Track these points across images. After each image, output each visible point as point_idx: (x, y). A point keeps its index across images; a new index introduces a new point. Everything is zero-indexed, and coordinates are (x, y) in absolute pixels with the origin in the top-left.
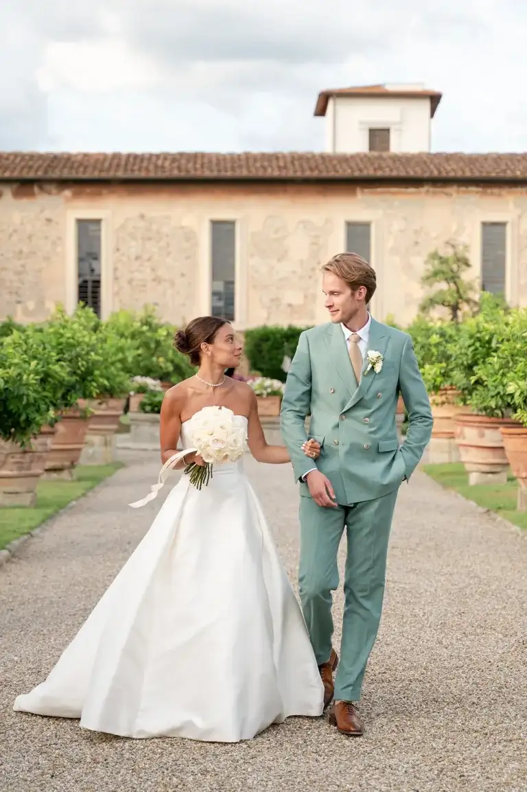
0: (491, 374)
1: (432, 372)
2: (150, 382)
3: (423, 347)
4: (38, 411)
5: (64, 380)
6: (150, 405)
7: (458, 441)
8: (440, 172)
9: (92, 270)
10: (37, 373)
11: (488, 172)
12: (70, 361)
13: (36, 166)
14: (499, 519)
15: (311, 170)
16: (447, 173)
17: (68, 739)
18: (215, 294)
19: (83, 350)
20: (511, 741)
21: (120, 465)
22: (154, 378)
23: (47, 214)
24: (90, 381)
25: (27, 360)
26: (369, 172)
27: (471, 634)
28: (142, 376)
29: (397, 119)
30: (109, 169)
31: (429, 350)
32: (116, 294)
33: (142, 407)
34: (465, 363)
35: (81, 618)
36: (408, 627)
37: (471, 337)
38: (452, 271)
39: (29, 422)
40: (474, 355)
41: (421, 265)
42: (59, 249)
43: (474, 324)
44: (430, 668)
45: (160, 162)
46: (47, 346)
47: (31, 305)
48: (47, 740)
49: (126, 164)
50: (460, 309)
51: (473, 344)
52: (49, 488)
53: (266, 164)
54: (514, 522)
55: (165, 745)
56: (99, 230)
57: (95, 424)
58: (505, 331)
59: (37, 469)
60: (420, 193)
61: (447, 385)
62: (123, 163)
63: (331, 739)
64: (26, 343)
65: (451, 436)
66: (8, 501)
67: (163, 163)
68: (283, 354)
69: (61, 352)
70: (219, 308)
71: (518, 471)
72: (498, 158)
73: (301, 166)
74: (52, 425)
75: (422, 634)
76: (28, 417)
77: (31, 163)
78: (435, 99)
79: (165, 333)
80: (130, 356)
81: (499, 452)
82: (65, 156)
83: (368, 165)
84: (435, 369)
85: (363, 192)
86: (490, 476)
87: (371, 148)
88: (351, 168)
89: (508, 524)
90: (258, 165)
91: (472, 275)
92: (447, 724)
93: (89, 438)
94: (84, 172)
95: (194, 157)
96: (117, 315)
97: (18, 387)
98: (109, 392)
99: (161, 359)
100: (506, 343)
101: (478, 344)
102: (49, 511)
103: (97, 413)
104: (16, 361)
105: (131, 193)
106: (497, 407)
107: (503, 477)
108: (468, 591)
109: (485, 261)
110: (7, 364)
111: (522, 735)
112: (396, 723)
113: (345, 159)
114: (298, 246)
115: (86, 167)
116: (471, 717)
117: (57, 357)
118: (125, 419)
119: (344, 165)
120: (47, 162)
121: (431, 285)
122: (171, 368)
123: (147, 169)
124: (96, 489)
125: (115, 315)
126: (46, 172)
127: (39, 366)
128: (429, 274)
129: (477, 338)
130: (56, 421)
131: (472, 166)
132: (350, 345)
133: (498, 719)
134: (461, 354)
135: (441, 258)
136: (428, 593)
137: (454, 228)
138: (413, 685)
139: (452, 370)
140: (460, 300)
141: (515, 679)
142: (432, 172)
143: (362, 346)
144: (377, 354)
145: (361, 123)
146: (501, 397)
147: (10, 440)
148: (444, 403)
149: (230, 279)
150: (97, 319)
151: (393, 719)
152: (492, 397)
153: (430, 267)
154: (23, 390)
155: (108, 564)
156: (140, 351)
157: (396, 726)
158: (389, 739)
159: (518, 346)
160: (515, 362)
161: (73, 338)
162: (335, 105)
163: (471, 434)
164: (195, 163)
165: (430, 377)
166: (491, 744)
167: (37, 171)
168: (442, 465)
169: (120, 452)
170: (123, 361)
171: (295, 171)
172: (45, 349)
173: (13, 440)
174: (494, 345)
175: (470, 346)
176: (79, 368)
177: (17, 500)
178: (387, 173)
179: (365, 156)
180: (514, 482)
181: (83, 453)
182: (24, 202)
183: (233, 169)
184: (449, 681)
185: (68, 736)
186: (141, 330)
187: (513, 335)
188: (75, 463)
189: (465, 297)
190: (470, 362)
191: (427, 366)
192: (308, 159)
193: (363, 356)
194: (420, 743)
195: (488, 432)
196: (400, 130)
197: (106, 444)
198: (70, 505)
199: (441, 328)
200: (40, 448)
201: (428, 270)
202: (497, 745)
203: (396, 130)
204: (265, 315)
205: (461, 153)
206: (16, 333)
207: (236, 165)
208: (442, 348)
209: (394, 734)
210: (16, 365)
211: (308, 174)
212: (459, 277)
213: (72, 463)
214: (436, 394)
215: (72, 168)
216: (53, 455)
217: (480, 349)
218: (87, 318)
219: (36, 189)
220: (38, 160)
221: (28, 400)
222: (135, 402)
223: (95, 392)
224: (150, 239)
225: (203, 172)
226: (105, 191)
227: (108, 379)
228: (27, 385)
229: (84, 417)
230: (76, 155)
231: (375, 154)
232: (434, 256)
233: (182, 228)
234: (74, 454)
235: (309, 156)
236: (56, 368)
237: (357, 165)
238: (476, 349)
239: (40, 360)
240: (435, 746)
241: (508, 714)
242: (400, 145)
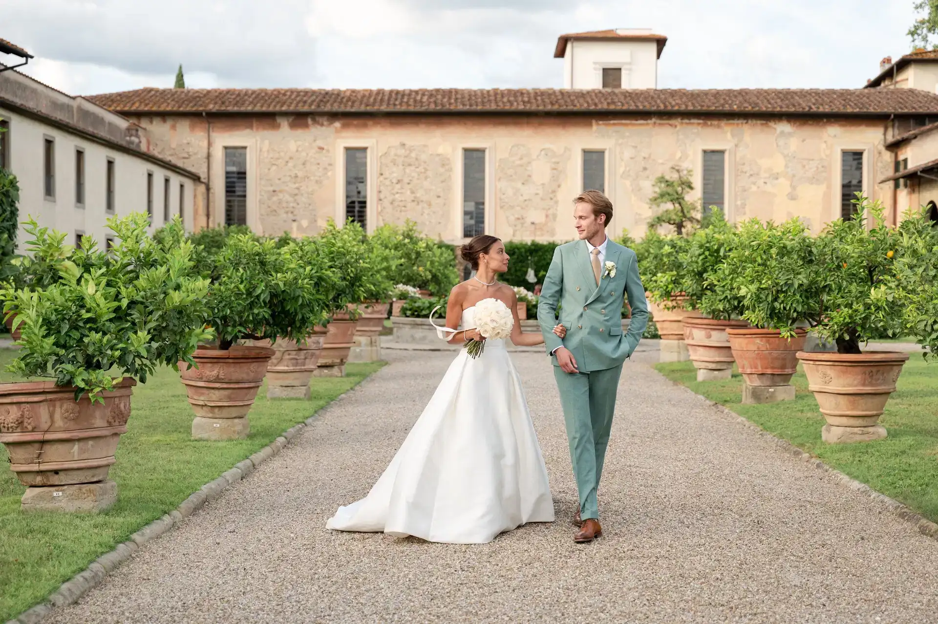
0: (722, 279)
1: (664, 280)
2: (411, 290)
3: (656, 257)
4: (312, 311)
5: (335, 284)
6: (410, 310)
7: (687, 341)
8: (666, 106)
9: (359, 193)
10: (311, 278)
11: (708, 107)
12: (341, 268)
13: (309, 101)
14: (726, 411)
15: (552, 104)
16: (673, 107)
17: (341, 611)
18: (466, 213)
19: (352, 257)
20: (755, 614)
21: (384, 363)
22: (414, 286)
23: (320, 143)
24: (359, 287)
25: (302, 265)
26: (603, 106)
27: (710, 514)
28: (404, 284)
29: (628, 60)
30: (373, 104)
31: (661, 260)
32: (379, 213)
33: (404, 311)
34: (696, 270)
35: (351, 499)
36: (652, 508)
37: (701, 247)
38: (677, 193)
39: (304, 321)
40: (703, 264)
41: (649, 188)
42: (329, 174)
43: (704, 235)
44: (674, 545)
45: (419, 98)
46: (320, 252)
47: (305, 223)
48: (322, 612)
49: (389, 100)
50: (684, 227)
51: (703, 253)
52: (320, 382)
53: (512, 99)
54: (740, 414)
55: (432, 617)
56: (366, 158)
57: (362, 326)
58: (733, 240)
59: (310, 366)
60: (648, 124)
61: (677, 291)
62: (386, 98)
63: (587, 612)
64: (302, 250)
65: (681, 337)
66: (285, 393)
67: (421, 98)
68: (528, 268)
69: (332, 259)
70: (471, 226)
71: (743, 368)
72: (717, 94)
73: (543, 100)
74: (325, 326)
75: (665, 514)
76: (303, 317)
77: (305, 99)
78: (661, 43)
79: (424, 245)
80: (394, 264)
81: (726, 351)
82: (336, 92)
83: (603, 100)
84: (667, 277)
85: (598, 124)
86: (716, 372)
87: (604, 86)
88: (588, 103)
89: (734, 414)
90: (505, 100)
91: (694, 197)
92: (695, 598)
93: (356, 338)
94: (352, 106)
95: (448, 93)
96: (382, 229)
97: (294, 290)
98: (374, 297)
99: (421, 269)
100: (734, 251)
101: (707, 253)
102: (322, 403)
103: (364, 316)
104: (292, 266)
105: (392, 125)
106: (725, 310)
107: (728, 373)
108: (704, 475)
109: (705, 185)
110: (285, 269)
111: (765, 608)
112: (647, 598)
113: (582, 95)
114: (541, 171)
115: (353, 102)
116: (717, 592)
117: (330, 264)
118: (387, 324)
119: (581, 100)
120: (319, 98)
121: (658, 206)
122: (430, 277)
123: (407, 103)
124: (363, 383)
125: (380, 230)
126: (319, 106)
127: (314, 271)
128: (656, 195)
129: (707, 247)
130: (329, 322)
131: (694, 101)
132: (592, 257)
133: (742, 594)
134: (692, 262)
135: (667, 181)
136: (668, 477)
137: (679, 155)
138: (660, 562)
139: (683, 277)
140: (684, 219)
141: (754, 556)
142: (658, 106)
143: (601, 257)
144: (612, 264)
145: (595, 63)
146: (728, 301)
147: (287, 338)
148: (675, 307)
149: (481, 201)
150: (363, 233)
151: (643, 593)
152: (720, 301)
153: (657, 190)
154: (299, 292)
155: (375, 449)
156: (403, 260)
157: (648, 600)
158: (641, 613)
159: (747, 253)
160: (744, 268)
161: (343, 248)
162: (572, 47)
163: (699, 335)
164: (450, 98)
165: (662, 284)
166: (737, 618)
167: (310, 105)
168: (671, 363)
169: (383, 352)
170: (387, 269)
171: (538, 106)
172: (318, 255)
173: (290, 339)
174: (721, 254)
175: (700, 255)
176: (348, 274)
177: (291, 393)
178: (619, 107)
179: (600, 92)
180: (738, 379)
181: (351, 353)
182: (299, 132)
183: (483, 103)
184: (692, 558)
185: (341, 609)
186: (403, 242)
187: (741, 244)
188: (344, 361)
189: (688, 216)
190: (700, 269)
191: (659, 275)
192: (550, 95)
193: (602, 264)
194: (670, 617)
195: (715, 334)
196: (630, 70)
197: (371, 343)
198: (340, 397)
199: (672, 241)
200: (314, 346)
201: (655, 192)
202: (743, 618)
203: (626, 69)
204: (511, 232)
205: (684, 89)
206: (292, 245)
207: (486, 100)
208: (673, 258)
209: (646, 607)
210: (292, 270)
211: (549, 107)
212: (683, 199)
213: (342, 360)
214: (668, 300)
215: (341, 102)
216: (324, 353)
217: (709, 257)
218: (355, 231)
219: (310, 121)
220: (312, 95)
221: (303, 301)
222: (397, 307)
223: (362, 296)
224: (410, 165)
225: (456, 106)
226: (370, 123)
227: (374, 285)
228: (302, 288)
229: (354, 319)
230: (345, 92)
231: (609, 90)
232: (662, 180)
233: (438, 155)
234: (342, 353)
235: (550, 92)
236: (329, 273)
237: (592, 100)
238: (706, 257)
239: (315, 265)
240: (684, 619)
241: (751, 589)
242: (630, 82)
